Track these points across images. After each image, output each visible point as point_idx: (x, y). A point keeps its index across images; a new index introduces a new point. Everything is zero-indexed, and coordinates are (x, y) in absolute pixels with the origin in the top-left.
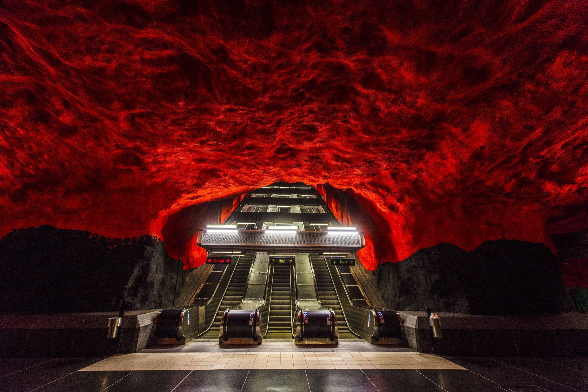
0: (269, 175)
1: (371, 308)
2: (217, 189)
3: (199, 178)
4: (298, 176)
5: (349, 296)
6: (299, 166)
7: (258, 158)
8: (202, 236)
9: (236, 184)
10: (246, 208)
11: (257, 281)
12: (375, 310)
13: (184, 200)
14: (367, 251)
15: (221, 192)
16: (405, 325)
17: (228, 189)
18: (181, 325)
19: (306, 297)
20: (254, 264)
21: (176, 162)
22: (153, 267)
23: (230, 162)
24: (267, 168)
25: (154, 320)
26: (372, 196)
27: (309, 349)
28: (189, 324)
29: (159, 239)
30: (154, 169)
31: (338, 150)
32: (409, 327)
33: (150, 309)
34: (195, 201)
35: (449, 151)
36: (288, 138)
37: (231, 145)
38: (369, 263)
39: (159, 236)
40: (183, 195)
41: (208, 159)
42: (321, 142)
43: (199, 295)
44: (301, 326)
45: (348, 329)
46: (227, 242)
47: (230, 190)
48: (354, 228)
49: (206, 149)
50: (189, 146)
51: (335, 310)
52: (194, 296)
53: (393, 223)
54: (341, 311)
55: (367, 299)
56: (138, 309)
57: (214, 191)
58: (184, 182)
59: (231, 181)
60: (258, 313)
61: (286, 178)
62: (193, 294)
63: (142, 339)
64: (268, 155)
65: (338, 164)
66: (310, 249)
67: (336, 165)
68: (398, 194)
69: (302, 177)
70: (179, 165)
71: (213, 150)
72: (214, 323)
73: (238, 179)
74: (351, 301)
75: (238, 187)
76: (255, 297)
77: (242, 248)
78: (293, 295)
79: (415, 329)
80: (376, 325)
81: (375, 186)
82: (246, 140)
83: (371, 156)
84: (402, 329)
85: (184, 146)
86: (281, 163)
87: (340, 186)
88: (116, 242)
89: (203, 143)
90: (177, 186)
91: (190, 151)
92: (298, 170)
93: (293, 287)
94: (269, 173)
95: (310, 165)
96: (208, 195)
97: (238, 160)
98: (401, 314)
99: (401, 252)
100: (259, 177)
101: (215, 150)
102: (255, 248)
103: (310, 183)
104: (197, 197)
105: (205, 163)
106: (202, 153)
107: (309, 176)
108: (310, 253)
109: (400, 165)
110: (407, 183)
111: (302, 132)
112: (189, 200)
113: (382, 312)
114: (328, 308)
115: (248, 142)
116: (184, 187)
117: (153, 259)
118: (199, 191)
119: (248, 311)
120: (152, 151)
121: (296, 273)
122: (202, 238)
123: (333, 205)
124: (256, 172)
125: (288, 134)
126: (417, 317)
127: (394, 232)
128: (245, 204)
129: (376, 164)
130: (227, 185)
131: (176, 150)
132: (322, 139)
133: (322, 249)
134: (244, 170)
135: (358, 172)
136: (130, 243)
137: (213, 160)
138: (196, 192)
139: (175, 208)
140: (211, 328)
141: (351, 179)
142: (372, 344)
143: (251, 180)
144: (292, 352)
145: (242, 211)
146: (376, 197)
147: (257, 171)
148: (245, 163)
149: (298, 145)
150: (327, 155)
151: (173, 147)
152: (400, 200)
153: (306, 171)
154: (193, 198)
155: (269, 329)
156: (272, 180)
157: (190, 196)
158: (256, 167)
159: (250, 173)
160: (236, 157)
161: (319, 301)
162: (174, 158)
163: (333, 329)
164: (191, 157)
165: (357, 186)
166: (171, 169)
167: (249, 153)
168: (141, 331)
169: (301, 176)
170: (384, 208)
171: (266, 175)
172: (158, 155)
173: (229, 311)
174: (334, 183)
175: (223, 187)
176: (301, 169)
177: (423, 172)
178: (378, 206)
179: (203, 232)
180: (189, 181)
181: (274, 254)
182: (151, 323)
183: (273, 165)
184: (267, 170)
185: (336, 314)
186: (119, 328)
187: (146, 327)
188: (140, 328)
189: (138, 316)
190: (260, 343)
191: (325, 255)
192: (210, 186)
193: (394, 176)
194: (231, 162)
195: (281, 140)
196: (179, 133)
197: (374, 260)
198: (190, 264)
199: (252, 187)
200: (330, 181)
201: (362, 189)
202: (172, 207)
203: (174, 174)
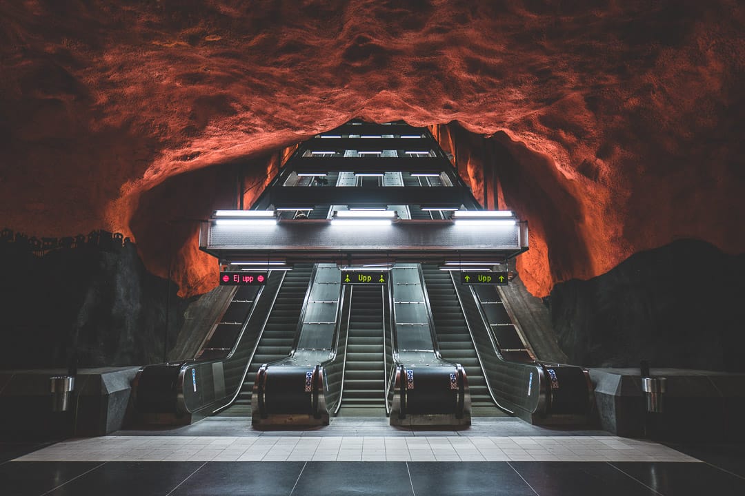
0: (334, 106)
1: (536, 364)
2: (230, 137)
3: (193, 116)
4: (393, 108)
5: (497, 344)
6: (394, 85)
7: (309, 70)
8: (209, 232)
9: (270, 127)
10: (293, 179)
11: (320, 317)
12: (542, 366)
13: (168, 163)
14: (534, 260)
15: (241, 145)
16: (598, 391)
17: (252, 138)
18: (181, 392)
19: (413, 345)
20: (312, 286)
21: (145, 83)
22: (122, 290)
23: (254, 80)
24: (329, 91)
25: (131, 382)
26: (547, 148)
27: (416, 433)
28: (195, 390)
29: (126, 238)
30: (103, 99)
31: (475, 48)
32: (605, 394)
33: (123, 365)
34: (188, 164)
35: (711, 45)
36: (369, 23)
37: (252, 43)
38: (538, 284)
39: (125, 233)
40: (165, 151)
41: (209, 76)
42: (439, 31)
43: (210, 344)
44: (402, 393)
45: (491, 400)
46: (256, 244)
47: (258, 141)
48: (509, 213)
49: (201, 53)
50: (166, 47)
51: (466, 367)
52: (201, 346)
53: (586, 201)
54: (478, 368)
55: (531, 348)
56: (101, 365)
57: (226, 142)
58: (165, 125)
59: (258, 121)
60: (321, 371)
61: (368, 113)
62: (199, 342)
63: (114, 412)
64: (330, 64)
65: (475, 78)
66: (421, 256)
67: (471, 82)
68: (598, 140)
69: (401, 108)
70: (150, 90)
71: (216, 55)
72: (242, 393)
73: (271, 115)
74: (500, 352)
75: (273, 134)
76: (316, 345)
77: (287, 255)
78: (388, 344)
79: (615, 396)
80: (542, 392)
81: (553, 127)
82: (283, 31)
83: (545, 59)
84: (591, 397)
85: (158, 48)
86: (357, 80)
87: (481, 127)
88: (46, 243)
89: (194, 40)
90: (152, 132)
91: (172, 58)
92: (393, 95)
93: (388, 329)
94: (333, 102)
95: (418, 83)
96: (215, 151)
97: (270, 76)
98: (593, 372)
99: (600, 257)
100: (313, 111)
101: (222, 55)
102: (313, 256)
103: (419, 122)
104: (193, 156)
105: (203, 84)
106: (194, 61)
107: (415, 107)
108: (422, 264)
109: (607, 79)
110: (618, 118)
111: (398, 10)
112: (176, 162)
113: (555, 369)
114: (454, 363)
115: (288, 36)
116: (165, 135)
117: (119, 277)
118: (195, 144)
119: (302, 369)
120: (95, 60)
121: (395, 302)
122: (209, 237)
123: (470, 171)
124: (307, 100)
125: (368, 16)
126: (620, 376)
127: (588, 220)
128: (291, 172)
129: (555, 78)
130: (250, 130)
131: (142, 57)
132: (440, 24)
133: (442, 255)
134: (282, 96)
135: (518, 95)
136: (73, 246)
137: (218, 78)
138: (189, 146)
139: (152, 178)
140: (238, 401)
141: (502, 111)
142: (533, 424)
143: (297, 117)
144: (384, 436)
145: (285, 185)
146: (555, 147)
147: (308, 98)
148: (283, 82)
149: (390, 39)
150: (453, 59)
151: (135, 50)
152: (603, 154)
153: (408, 96)
154: (184, 158)
155: (343, 403)
156: (341, 117)
157: (179, 153)
158: (306, 91)
159: (295, 103)
160: (264, 69)
161: (438, 353)
162: (139, 74)
163: (462, 398)
164: (174, 71)
165: (515, 127)
166: (136, 98)
167: (289, 59)
168: (110, 401)
169: (399, 108)
170: (569, 172)
171: (330, 107)
172: (106, 69)
173: (266, 369)
174: (469, 121)
175: (242, 134)
176: (398, 92)
177: (654, 93)
178: (558, 166)
179: (210, 224)
180: (174, 124)
181: (350, 266)
182: (127, 388)
183: (342, 85)
184: (328, 95)
185: (468, 373)
186: (71, 394)
187: (118, 394)
188: (108, 395)
189: (103, 376)
190: (326, 424)
191: (451, 268)
192: (217, 132)
193: (592, 103)
194: (256, 81)
195: (354, 29)
196: (144, 19)
197: (548, 277)
198: (189, 287)
199: (301, 132)
200: (459, 117)
201: (527, 133)
202: (145, 176)
203: (143, 109)
